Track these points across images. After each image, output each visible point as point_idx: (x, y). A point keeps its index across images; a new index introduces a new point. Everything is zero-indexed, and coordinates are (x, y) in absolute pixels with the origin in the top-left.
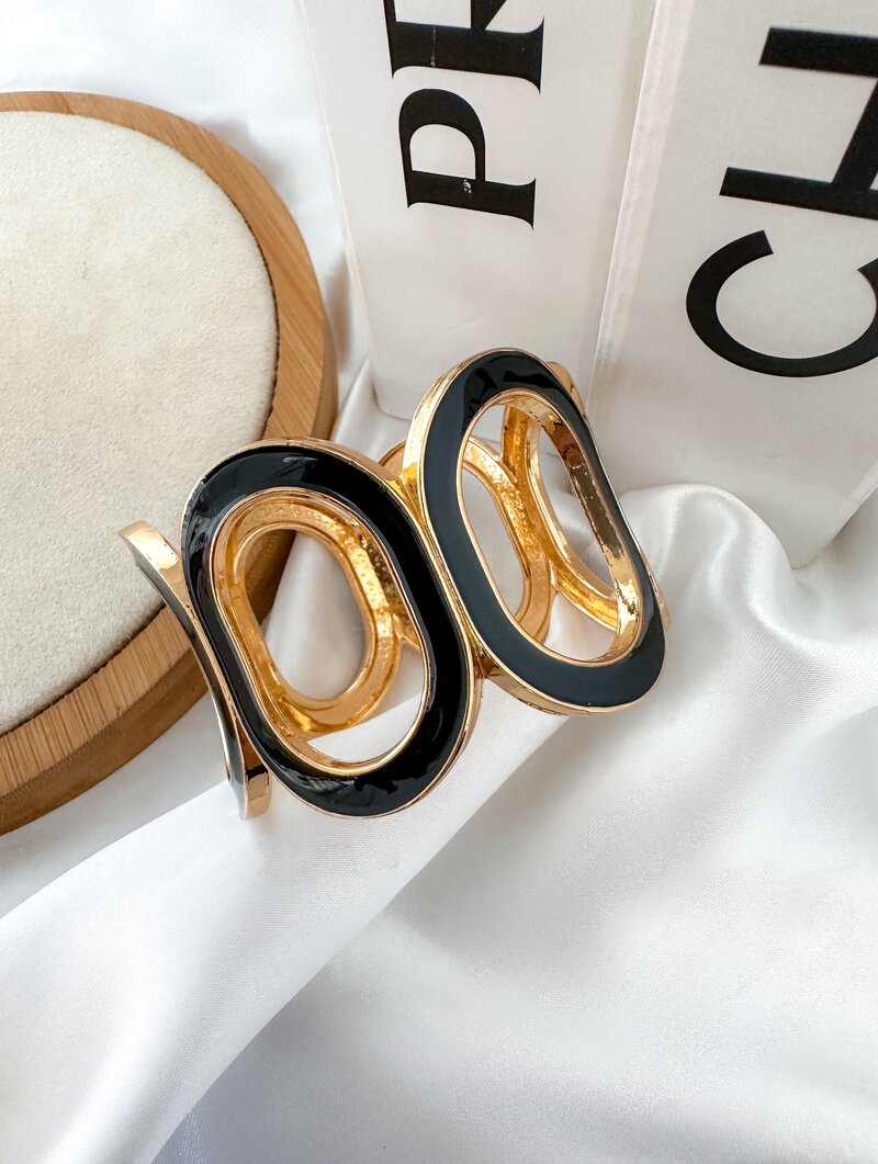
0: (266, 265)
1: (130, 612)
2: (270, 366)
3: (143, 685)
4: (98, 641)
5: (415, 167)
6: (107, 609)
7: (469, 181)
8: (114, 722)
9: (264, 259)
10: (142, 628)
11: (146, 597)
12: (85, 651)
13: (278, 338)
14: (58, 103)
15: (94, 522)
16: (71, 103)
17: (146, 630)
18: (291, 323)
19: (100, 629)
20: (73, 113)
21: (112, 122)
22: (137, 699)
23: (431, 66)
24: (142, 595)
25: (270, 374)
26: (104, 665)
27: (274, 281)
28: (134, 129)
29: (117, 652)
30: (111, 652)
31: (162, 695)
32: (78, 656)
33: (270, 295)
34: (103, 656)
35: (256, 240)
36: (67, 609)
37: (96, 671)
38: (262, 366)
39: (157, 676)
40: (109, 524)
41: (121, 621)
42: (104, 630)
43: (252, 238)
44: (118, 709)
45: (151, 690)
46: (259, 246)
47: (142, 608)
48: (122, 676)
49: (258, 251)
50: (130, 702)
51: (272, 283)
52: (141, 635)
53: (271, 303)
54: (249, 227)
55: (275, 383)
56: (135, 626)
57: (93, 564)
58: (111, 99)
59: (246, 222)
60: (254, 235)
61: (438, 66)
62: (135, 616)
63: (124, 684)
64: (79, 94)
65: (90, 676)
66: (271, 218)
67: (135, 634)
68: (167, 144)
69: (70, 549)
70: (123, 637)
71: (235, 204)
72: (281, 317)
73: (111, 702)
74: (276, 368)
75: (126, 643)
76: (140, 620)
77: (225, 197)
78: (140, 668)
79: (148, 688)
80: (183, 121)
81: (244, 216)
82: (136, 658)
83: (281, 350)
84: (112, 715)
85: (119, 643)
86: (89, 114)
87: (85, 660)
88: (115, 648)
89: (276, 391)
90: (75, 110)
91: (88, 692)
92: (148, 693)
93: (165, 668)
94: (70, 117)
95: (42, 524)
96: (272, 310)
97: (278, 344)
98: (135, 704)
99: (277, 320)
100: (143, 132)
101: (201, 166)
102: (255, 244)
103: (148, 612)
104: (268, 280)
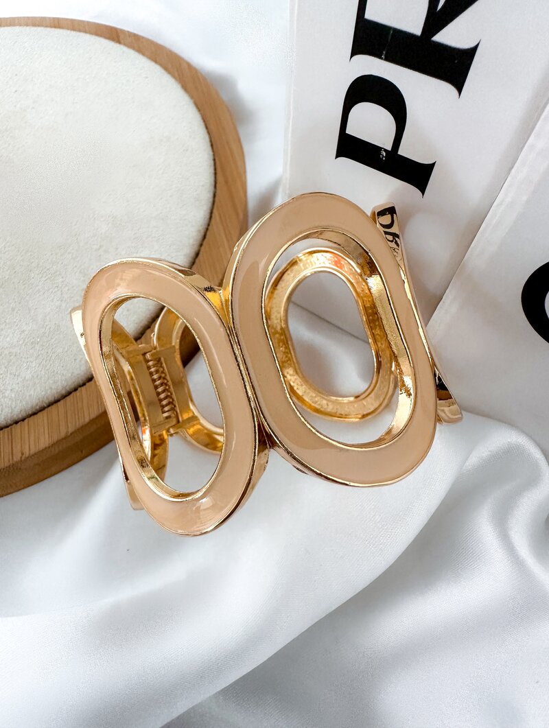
0: (215, 174)
1: (51, 388)
2: (197, 243)
3: (44, 441)
4: (24, 403)
5: (348, 131)
6: (37, 382)
7: (385, 150)
8: (17, 462)
9: (215, 169)
10: (56, 401)
11: (66, 380)
12: (13, 407)
13: (209, 225)
14: (113, 34)
15: (48, 318)
16: (121, 36)
17: (59, 403)
18: (220, 217)
19: (28, 394)
20: (120, 43)
21: (143, 54)
22: (37, 450)
23: (381, 58)
24: (64, 378)
25: (195, 248)
26: (23, 420)
27: (218, 185)
28: (156, 62)
29: (34, 414)
30: (30, 413)
31: (57, 451)
32: (7, 410)
33: (212, 195)
34: (24, 414)
35: (214, 155)
36: (11, 374)
37: (16, 422)
38: (191, 241)
39: (55, 438)
40: (57, 322)
41: (43, 393)
42: (30, 396)
43: (211, 153)
44: (22, 454)
45: (49, 447)
46: (214, 160)
47: (60, 388)
48: (32, 431)
49: (212, 162)
50: (32, 452)
51: (215, 187)
52: (54, 407)
53: (211, 200)
54: (212, 145)
55: (197, 254)
56: (51, 399)
57: (37, 347)
58: (148, 40)
59: (211, 141)
60: (213, 151)
61: (387, 59)
62: (54, 391)
63: (32, 438)
64: (128, 32)
65: (11, 425)
66: (228, 143)
67: (50, 404)
68: (173, 76)
69: (26, 333)
70: (41, 405)
71: (207, 128)
72: (215, 211)
73: (19, 447)
74: (201, 245)
75: (42, 409)
76: (56, 396)
77: (202, 121)
78: (46, 428)
79: (47, 445)
80: (189, 65)
81: (210, 138)
82: (46, 421)
83: (208, 233)
84: (17, 457)
85: (38, 407)
86: (130, 46)
87: (11, 413)
88: (34, 410)
89: (197, 261)
90: (122, 41)
91: (6, 436)
92: (46, 448)
93: (63, 434)
94: (118, 45)
95: (13, 310)
96: (210, 205)
97: (207, 229)
98: (35, 454)
99: (211, 213)
100: (161, 65)
101: (192, 97)
102: (212, 158)
103: (64, 392)
104: (213, 183)
